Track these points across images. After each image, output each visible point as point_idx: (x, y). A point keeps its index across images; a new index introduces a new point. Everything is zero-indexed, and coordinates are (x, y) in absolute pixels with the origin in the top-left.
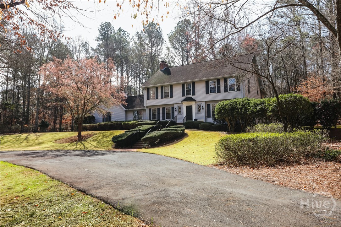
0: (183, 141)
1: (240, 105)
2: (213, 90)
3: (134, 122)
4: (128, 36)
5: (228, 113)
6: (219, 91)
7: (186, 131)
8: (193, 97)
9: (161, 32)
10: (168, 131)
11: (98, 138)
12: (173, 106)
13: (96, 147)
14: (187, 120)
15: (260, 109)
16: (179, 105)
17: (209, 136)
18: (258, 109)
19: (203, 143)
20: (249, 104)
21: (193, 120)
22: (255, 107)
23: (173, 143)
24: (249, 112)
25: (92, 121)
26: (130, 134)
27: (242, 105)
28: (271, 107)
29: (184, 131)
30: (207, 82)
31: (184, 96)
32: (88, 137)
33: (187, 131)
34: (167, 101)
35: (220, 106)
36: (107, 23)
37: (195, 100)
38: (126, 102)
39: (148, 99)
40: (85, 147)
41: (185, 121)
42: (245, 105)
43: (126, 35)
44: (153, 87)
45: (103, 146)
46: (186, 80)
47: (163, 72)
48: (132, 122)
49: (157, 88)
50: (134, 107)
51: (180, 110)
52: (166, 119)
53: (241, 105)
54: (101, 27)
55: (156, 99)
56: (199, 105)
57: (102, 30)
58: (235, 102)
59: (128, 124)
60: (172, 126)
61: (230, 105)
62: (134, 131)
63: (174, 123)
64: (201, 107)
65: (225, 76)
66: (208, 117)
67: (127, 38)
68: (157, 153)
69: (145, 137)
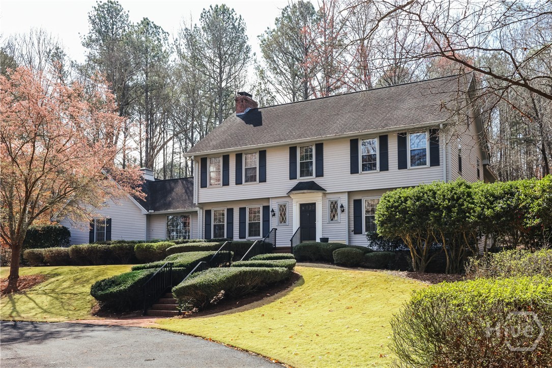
0: (288, 297)
1: (444, 200)
2: (369, 164)
3: (167, 243)
4: (166, 39)
5: (411, 220)
6: (384, 167)
7: (299, 269)
8: (319, 181)
9: (243, 29)
10: (248, 269)
11: (59, 285)
12: (266, 204)
13: (45, 311)
14: (302, 240)
15: (502, 208)
16: (282, 201)
17: (359, 282)
18: (498, 209)
19: (345, 303)
20: (469, 195)
21: (318, 240)
22: (488, 203)
23: (260, 302)
24: (472, 219)
25: (61, 239)
26: (141, 274)
27: (452, 198)
28: (536, 202)
29: (292, 269)
30: (354, 144)
31: (295, 178)
32: (35, 281)
33: (300, 267)
34: (250, 191)
35: (389, 201)
36: (112, 3)
37: (324, 190)
38: (143, 191)
39: (204, 185)
40: (14, 309)
41: (297, 243)
42: (459, 198)
43: (162, 36)
44: (216, 156)
45: (66, 308)
46: (300, 137)
47: (243, 118)
48: (160, 243)
49: (226, 158)
50: (168, 205)
51: (285, 214)
52: (248, 238)
53: (449, 200)
54: (96, 13)
55: (224, 185)
56: (332, 203)
57: (97, 20)
58: (430, 191)
59: (148, 248)
60: (261, 256)
61: (419, 199)
62: (157, 266)
63: (266, 248)
64: (339, 206)
65: (402, 126)
66: (355, 234)
67: (164, 44)
68: (208, 336)
69: (182, 284)
